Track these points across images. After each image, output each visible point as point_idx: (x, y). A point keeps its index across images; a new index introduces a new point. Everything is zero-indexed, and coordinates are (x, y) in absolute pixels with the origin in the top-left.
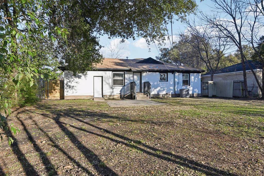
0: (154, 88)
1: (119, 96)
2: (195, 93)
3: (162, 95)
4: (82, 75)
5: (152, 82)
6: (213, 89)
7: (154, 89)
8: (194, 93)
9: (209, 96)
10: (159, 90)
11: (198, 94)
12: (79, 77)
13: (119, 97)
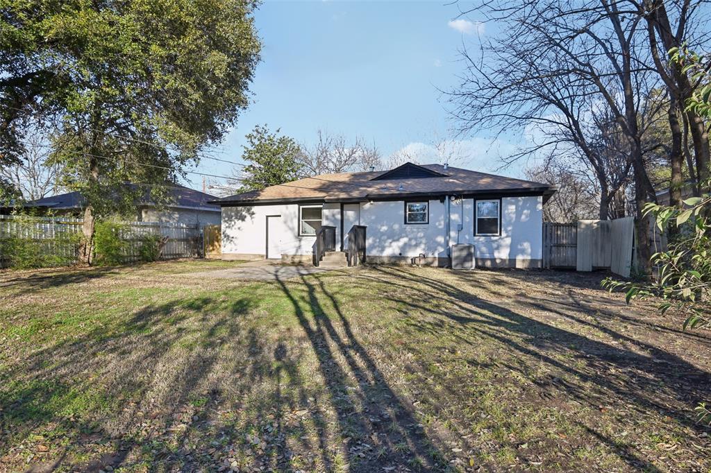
0: (390, 241)
1: (311, 257)
2: (519, 258)
3: (412, 259)
4: (247, 214)
5: (387, 225)
6: (599, 248)
7: (391, 243)
8: (515, 256)
9: (578, 270)
10: (405, 244)
11: (533, 261)
12: (243, 218)
13: (310, 260)
